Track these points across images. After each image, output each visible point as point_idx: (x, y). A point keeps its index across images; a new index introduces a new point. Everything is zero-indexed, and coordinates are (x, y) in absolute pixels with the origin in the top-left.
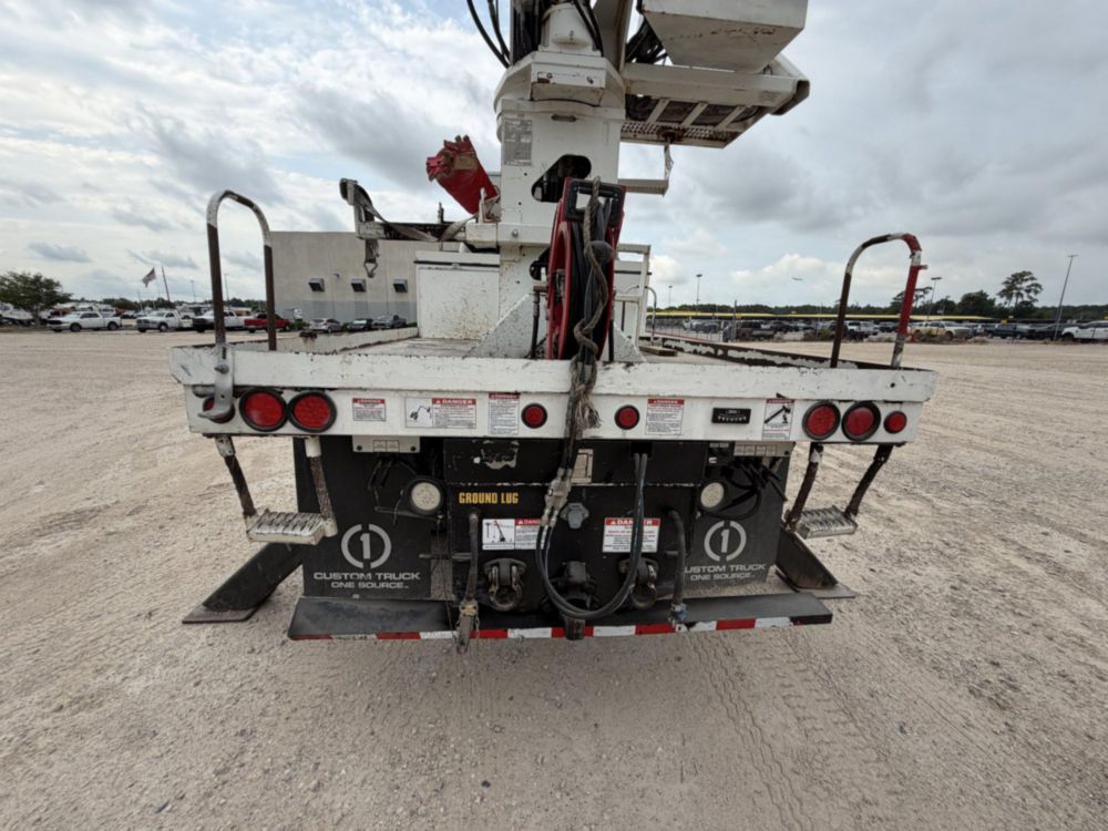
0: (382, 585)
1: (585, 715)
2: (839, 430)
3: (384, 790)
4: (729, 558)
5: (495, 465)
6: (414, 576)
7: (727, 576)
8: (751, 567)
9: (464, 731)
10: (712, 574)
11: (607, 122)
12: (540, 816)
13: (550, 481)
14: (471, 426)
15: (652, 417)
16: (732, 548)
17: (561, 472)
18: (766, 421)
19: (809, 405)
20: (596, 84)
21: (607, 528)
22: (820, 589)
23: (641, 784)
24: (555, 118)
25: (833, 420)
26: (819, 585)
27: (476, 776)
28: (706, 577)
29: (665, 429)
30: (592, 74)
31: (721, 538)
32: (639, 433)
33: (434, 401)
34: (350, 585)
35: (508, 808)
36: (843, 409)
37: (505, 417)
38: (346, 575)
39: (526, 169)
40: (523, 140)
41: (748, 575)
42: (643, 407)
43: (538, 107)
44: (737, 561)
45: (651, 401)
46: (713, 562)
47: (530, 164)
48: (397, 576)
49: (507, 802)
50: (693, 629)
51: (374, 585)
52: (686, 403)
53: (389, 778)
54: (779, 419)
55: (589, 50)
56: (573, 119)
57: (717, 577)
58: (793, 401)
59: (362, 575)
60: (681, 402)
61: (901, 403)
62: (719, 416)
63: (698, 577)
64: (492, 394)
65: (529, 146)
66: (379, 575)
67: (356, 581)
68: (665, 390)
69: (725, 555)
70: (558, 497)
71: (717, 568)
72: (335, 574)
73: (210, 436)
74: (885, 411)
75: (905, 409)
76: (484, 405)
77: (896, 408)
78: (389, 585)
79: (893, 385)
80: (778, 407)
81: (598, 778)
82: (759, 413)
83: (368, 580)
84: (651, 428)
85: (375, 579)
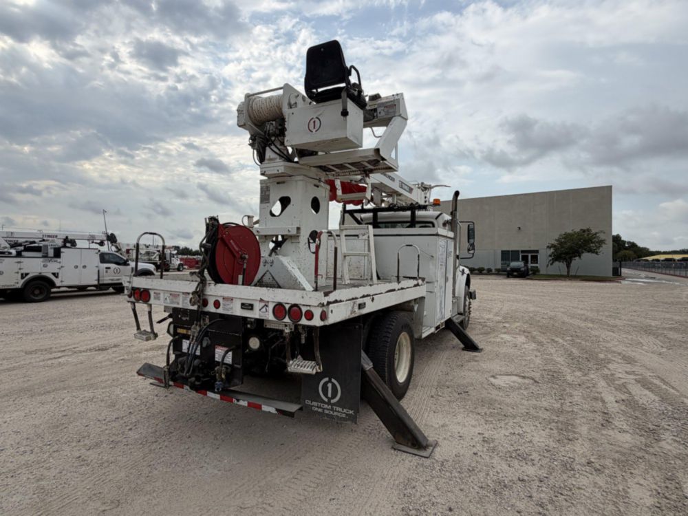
2: (287, 317)
4: (333, 401)
5: (184, 319)
7: (331, 413)
8: (345, 411)
10: (324, 409)
11: (296, 181)
13: (192, 325)
14: (178, 303)
15: (224, 305)
16: (334, 396)
17: (195, 322)
18: (260, 310)
19: (274, 304)
20: (280, 172)
21: (217, 350)
22: (410, 447)
24: (278, 183)
25: (284, 311)
26: (410, 444)
28: (320, 410)
29: (228, 310)
30: (278, 168)
31: (328, 388)
32: (220, 311)
33: (171, 294)
36: (287, 307)
37: (186, 301)
39: (268, 204)
40: (267, 193)
41: (344, 416)
42: (221, 300)
43: (271, 180)
44: (338, 404)
45: (224, 298)
46: (323, 402)
47: (269, 202)
50: (238, 403)
52: (234, 300)
54: (264, 310)
55: (278, 160)
56: (284, 182)
57: (327, 412)
58: (268, 302)
60: (232, 299)
61: (309, 306)
62: (244, 306)
63: (316, 409)
64: (183, 293)
65: (269, 196)
68: (226, 295)
69: (329, 399)
70: (194, 332)
71: (326, 406)
73: (129, 302)
74: (304, 309)
75: (312, 309)
76: (181, 297)
77: (308, 308)
79: (303, 297)
80: (263, 304)
82: (257, 306)
84: (224, 309)
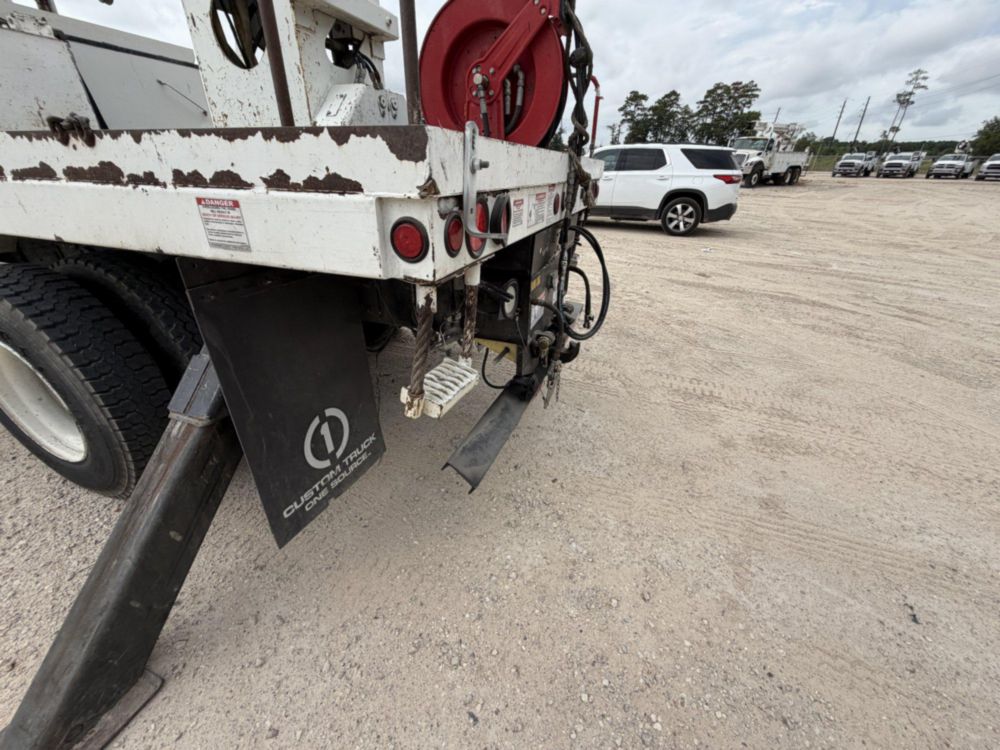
0: (351, 468)
1: (529, 428)
3: (535, 533)
5: (544, 253)
6: (372, 439)
9: (510, 483)
12: (582, 464)
14: (543, 218)
23: (580, 424)
27: (547, 485)
33: (536, 197)
34: (324, 493)
35: (573, 475)
38: (316, 486)
48: (360, 449)
49: (569, 474)
51: (345, 475)
53: (526, 529)
59: (332, 472)
64: (549, 187)
66: (346, 460)
67: (328, 485)
72: (306, 495)
76: (547, 197)
78: (356, 464)
81: (570, 437)
83: (339, 474)
85: (345, 468)
